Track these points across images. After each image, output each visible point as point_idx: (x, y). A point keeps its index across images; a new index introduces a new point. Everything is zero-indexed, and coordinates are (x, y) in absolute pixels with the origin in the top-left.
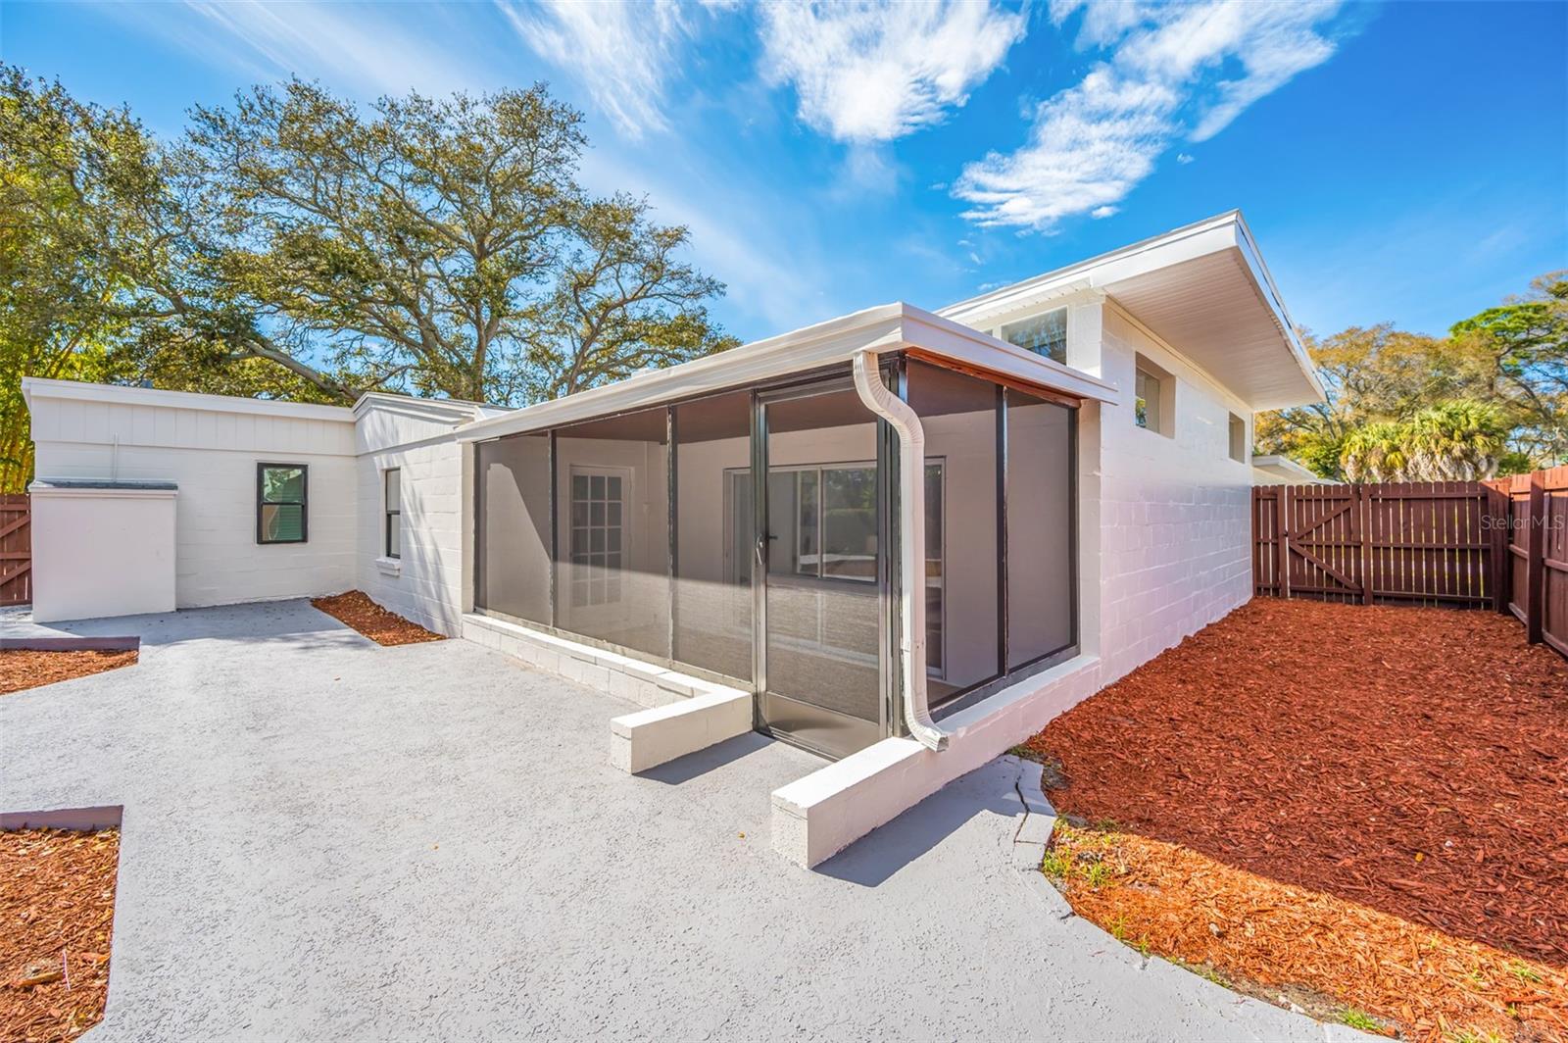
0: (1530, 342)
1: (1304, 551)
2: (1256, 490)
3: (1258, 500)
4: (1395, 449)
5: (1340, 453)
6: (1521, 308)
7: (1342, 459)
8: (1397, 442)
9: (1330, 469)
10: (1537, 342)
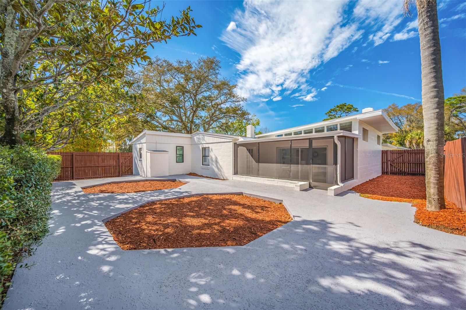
0: (460, 107)
1: (393, 164)
2: (383, 151)
3: (383, 153)
4: (420, 138)
5: (405, 139)
6: (458, 97)
7: (405, 141)
8: (420, 136)
9: (402, 144)
10: (463, 107)
